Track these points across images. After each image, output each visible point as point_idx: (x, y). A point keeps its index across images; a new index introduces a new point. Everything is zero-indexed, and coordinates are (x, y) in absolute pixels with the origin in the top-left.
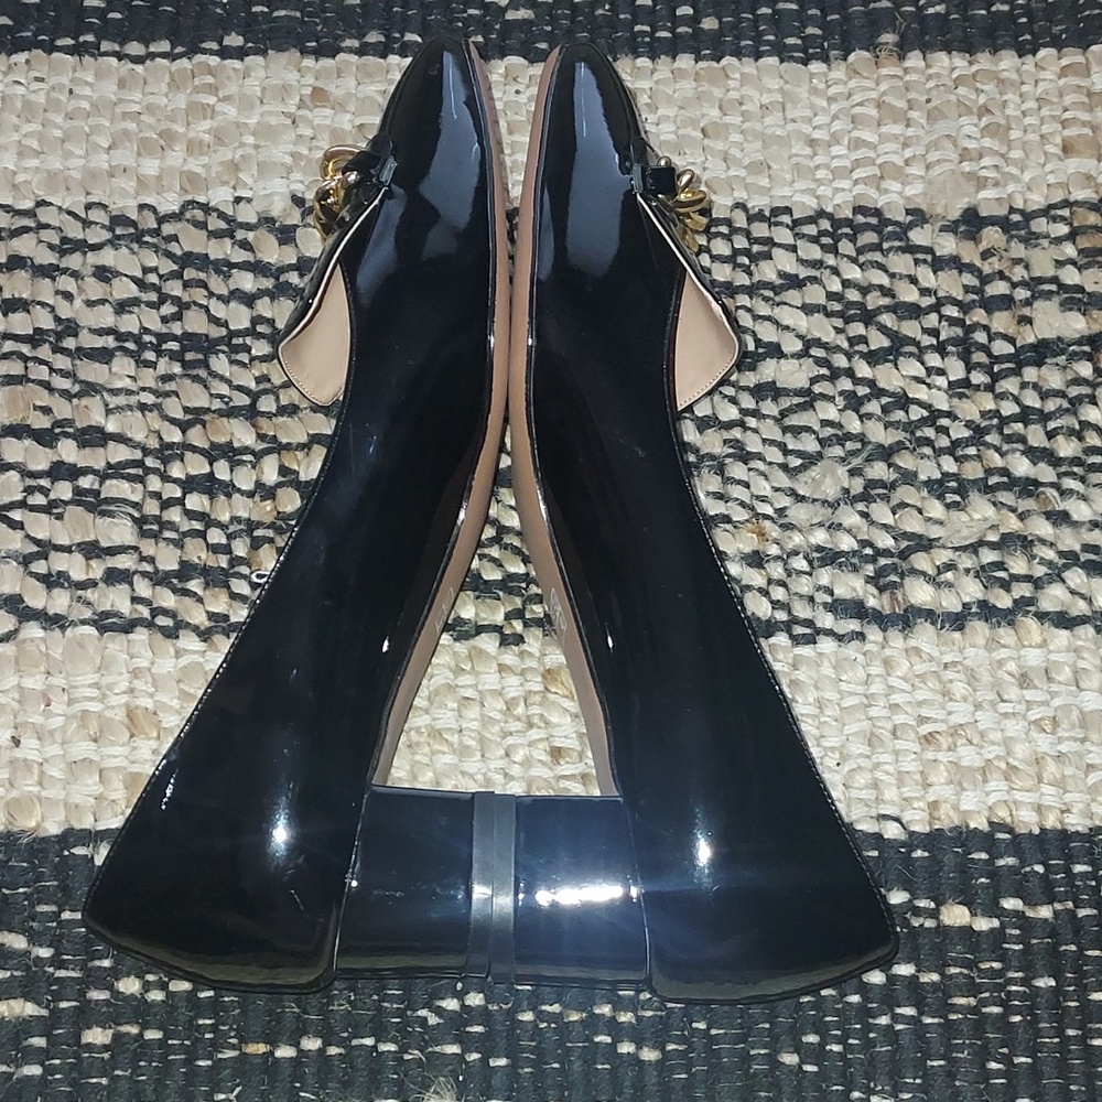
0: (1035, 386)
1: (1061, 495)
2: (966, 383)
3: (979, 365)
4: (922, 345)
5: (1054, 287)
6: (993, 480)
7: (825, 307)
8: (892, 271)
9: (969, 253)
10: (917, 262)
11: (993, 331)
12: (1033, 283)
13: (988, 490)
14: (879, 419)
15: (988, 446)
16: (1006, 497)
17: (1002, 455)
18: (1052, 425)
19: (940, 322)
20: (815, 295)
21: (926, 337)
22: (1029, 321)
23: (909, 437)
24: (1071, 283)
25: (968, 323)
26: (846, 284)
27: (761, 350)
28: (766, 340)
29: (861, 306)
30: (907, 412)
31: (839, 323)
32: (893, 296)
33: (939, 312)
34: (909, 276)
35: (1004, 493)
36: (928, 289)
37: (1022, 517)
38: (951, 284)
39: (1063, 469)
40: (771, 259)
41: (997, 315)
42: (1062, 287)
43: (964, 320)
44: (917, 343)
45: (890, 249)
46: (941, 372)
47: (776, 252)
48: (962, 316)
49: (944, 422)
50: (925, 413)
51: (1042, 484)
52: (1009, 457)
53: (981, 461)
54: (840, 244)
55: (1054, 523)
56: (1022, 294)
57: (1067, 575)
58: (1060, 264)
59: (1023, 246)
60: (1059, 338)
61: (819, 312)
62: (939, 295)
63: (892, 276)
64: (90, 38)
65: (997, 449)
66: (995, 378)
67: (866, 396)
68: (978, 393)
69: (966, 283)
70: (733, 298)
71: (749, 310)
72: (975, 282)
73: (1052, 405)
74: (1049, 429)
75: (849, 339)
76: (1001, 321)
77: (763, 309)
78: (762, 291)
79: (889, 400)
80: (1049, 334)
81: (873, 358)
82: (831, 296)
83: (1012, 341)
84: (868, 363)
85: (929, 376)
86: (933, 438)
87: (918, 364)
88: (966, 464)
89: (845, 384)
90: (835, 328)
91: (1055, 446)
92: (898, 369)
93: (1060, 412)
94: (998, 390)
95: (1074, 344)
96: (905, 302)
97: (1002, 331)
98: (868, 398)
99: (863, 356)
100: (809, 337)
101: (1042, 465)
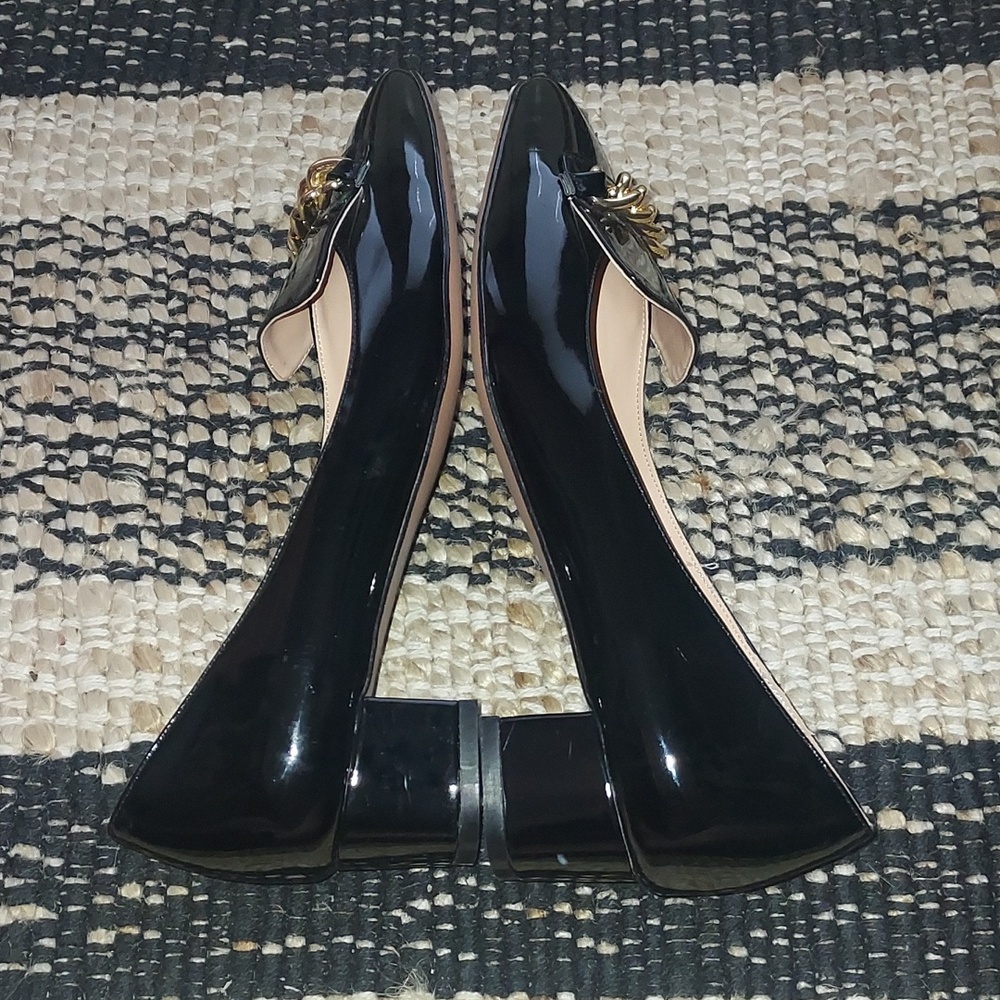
0: (952, 351)
1: (978, 444)
2: (889, 350)
3: (899, 333)
4: (848, 318)
5: (965, 266)
6: (916, 432)
7: (759, 288)
8: (819, 256)
9: (888, 238)
10: (841, 247)
11: (911, 304)
12: (948, 263)
13: (910, 440)
14: (810, 382)
15: (910, 403)
16: (928, 447)
17: (924, 410)
18: (968, 383)
19: (863, 298)
20: (750, 277)
21: (851, 311)
22: (945, 295)
23: (837, 397)
24: (981, 261)
25: (889, 298)
26: (778, 268)
27: (702, 326)
28: (707, 317)
29: (792, 286)
30: (835, 376)
31: (773, 301)
32: (821, 277)
33: (863, 290)
34: (835, 260)
35: (926, 443)
36: (852, 270)
37: (943, 464)
38: (872, 265)
39: (979, 422)
40: (710, 248)
41: (915, 291)
42: (974, 265)
43: (885, 296)
44: (843, 317)
45: (816, 237)
46: (866, 341)
47: (714, 242)
48: (883, 292)
49: (871, 384)
50: (852, 377)
51: (961, 435)
52: (929, 412)
53: (905, 417)
54: (772, 235)
55: (972, 469)
56: (937, 272)
57: (984, 513)
58: (970, 245)
59: (936, 231)
60: (972, 309)
61: (754, 292)
62: (863, 275)
63: (819, 260)
64: (111, 81)
65: (919, 406)
66: (915, 344)
67: (797, 363)
68: (900, 358)
69: (885, 264)
70: (677, 282)
71: (691, 292)
72: (894, 263)
73: (967, 366)
74: (965, 387)
75: (782, 315)
76: (919, 296)
77: (704, 291)
78: (703, 276)
79: (819, 365)
80: (964, 306)
81: (804, 330)
82: (765, 278)
83: (929, 312)
84: (799, 334)
85: (855, 344)
86: (860, 398)
87: (845, 334)
88: (890, 419)
89: (779, 353)
90: (769, 305)
91: (971, 402)
92: (826, 338)
93: (975, 371)
94: (918, 355)
95: (986, 313)
96: (832, 282)
97: (919, 304)
98: (800, 364)
99: (794, 328)
100: (745, 314)
101: (960, 419)
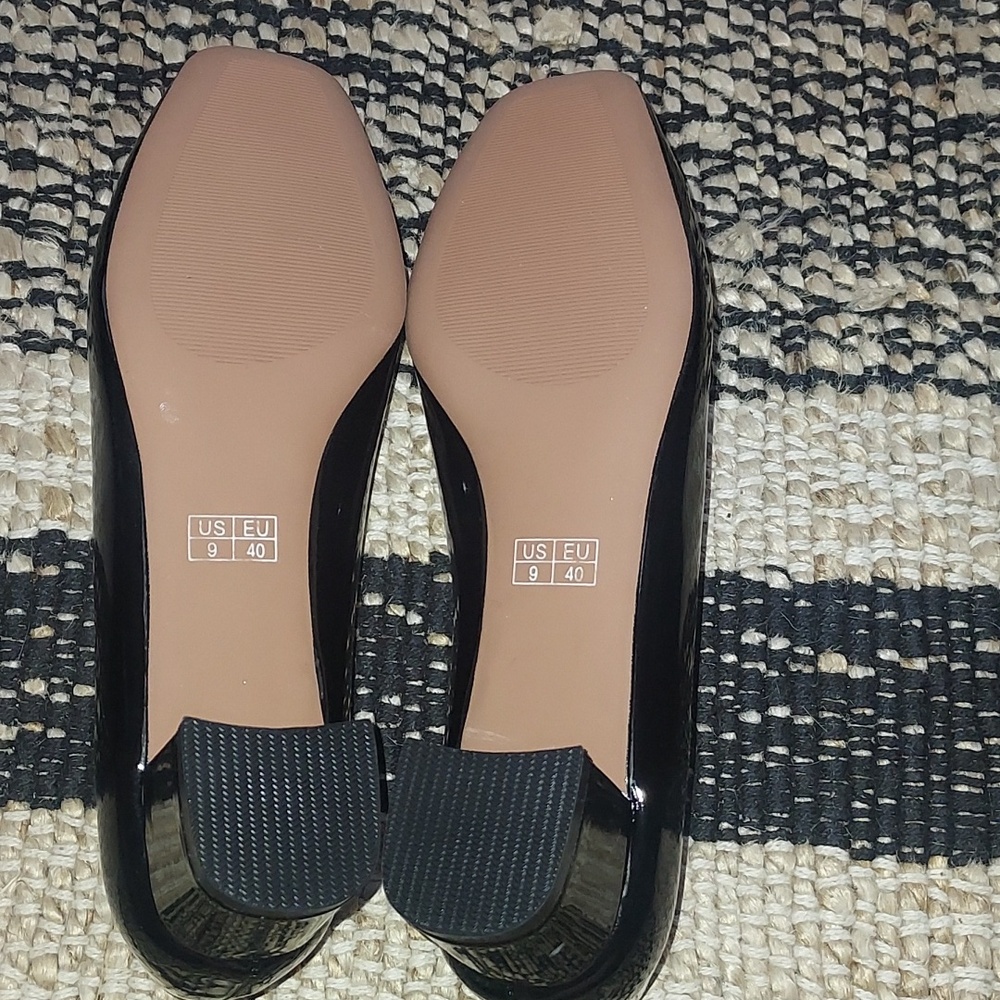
0: (953, 161)
1: (969, 268)
2: (885, 154)
3: (898, 137)
4: (845, 115)
5: (978, 65)
6: (904, 250)
7: (752, 73)
8: (821, 41)
9: (898, 27)
10: (846, 33)
11: (915, 104)
12: (959, 60)
13: (896, 258)
14: (797, 185)
15: (902, 216)
16: (915, 267)
17: (915, 226)
18: (965, 198)
19: (864, 94)
20: (744, 60)
21: (849, 107)
22: (952, 96)
23: (825, 204)
24: (995, 61)
25: (892, 95)
26: (775, 51)
27: (687, 112)
28: (693, 102)
29: (788, 73)
30: (825, 180)
31: (765, 89)
32: (821, 66)
33: (864, 83)
34: (838, 47)
35: (914, 263)
36: (855, 60)
37: (929, 287)
38: (877, 56)
39: (972, 243)
40: (703, 22)
41: (921, 88)
42: (987, 64)
43: (888, 93)
44: (840, 113)
45: (821, 18)
46: (862, 142)
47: (709, 16)
48: (886, 88)
49: (861, 191)
50: (843, 182)
51: (952, 256)
52: (921, 228)
53: (894, 231)
54: (772, 12)
55: (959, 295)
56: (946, 69)
57: (968, 345)
58: (985, 41)
59: (950, 23)
60: (979, 114)
61: (746, 77)
62: (866, 67)
63: (821, 45)
65: (911, 220)
66: (914, 150)
67: (785, 162)
68: (896, 164)
69: (892, 55)
70: (663, 59)
71: (678, 72)
72: (901, 55)
73: (967, 179)
74: (962, 202)
75: (774, 106)
76: (924, 96)
77: (692, 72)
78: (692, 54)
79: (808, 167)
80: (970, 110)
81: (796, 126)
82: (759, 62)
83: (932, 114)
84: (791, 130)
85: (849, 145)
86: (848, 206)
87: (840, 133)
88: (879, 233)
89: (767, 149)
90: (761, 94)
91: (967, 220)
92: (819, 137)
93: (974, 186)
94: (916, 163)
95: (993, 120)
96: (831, 72)
97: (924, 104)
98: (788, 164)
99: (786, 122)
100: (734, 102)
101: (953, 238)
